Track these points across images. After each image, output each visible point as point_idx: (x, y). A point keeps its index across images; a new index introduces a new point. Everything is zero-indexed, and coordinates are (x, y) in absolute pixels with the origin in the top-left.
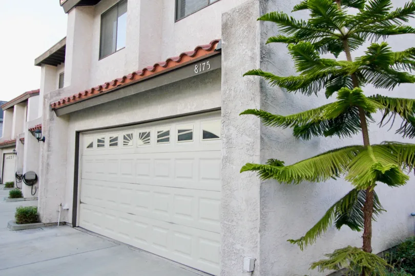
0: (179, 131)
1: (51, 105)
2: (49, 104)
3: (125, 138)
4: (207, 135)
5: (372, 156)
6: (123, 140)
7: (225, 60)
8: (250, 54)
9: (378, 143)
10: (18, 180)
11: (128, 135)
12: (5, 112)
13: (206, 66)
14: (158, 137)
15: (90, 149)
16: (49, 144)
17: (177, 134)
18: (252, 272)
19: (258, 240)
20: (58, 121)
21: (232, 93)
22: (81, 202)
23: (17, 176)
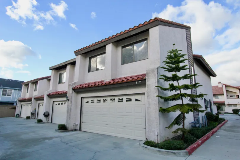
0: (127, 99)
1: (72, 88)
2: (72, 87)
3: (104, 100)
4: (137, 100)
5: (186, 107)
6: (103, 101)
7: (147, 82)
8: (155, 81)
9: (185, 103)
10: (32, 115)
11: (106, 99)
12: (23, 86)
13: (140, 82)
14: (118, 100)
15: (87, 103)
16: (71, 102)
17: (126, 100)
18: (157, 135)
19: (159, 127)
20: (74, 94)
21: (150, 90)
22: (82, 122)
23: (32, 113)
